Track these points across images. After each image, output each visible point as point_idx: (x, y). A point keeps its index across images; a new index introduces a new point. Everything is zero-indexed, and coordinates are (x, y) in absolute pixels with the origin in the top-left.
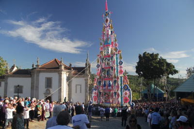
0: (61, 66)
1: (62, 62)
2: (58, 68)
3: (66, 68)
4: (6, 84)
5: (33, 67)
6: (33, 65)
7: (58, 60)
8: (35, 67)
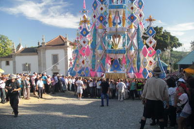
0: (66, 42)
1: (67, 39)
2: (63, 45)
3: (71, 44)
4: (14, 62)
5: (39, 44)
6: (39, 43)
7: (63, 37)
8: (40, 44)
